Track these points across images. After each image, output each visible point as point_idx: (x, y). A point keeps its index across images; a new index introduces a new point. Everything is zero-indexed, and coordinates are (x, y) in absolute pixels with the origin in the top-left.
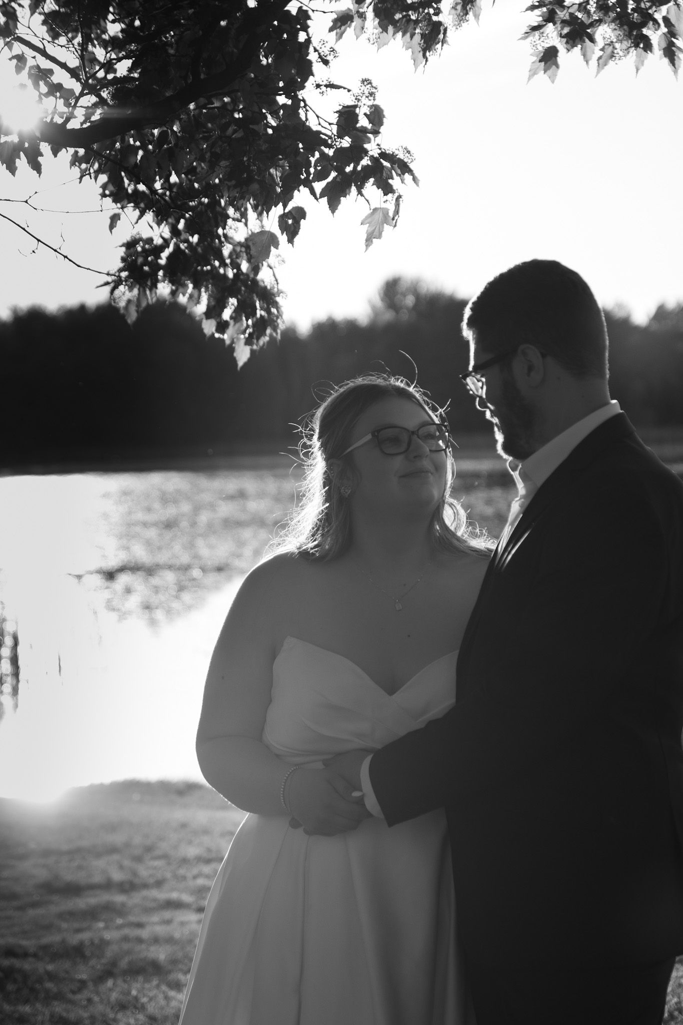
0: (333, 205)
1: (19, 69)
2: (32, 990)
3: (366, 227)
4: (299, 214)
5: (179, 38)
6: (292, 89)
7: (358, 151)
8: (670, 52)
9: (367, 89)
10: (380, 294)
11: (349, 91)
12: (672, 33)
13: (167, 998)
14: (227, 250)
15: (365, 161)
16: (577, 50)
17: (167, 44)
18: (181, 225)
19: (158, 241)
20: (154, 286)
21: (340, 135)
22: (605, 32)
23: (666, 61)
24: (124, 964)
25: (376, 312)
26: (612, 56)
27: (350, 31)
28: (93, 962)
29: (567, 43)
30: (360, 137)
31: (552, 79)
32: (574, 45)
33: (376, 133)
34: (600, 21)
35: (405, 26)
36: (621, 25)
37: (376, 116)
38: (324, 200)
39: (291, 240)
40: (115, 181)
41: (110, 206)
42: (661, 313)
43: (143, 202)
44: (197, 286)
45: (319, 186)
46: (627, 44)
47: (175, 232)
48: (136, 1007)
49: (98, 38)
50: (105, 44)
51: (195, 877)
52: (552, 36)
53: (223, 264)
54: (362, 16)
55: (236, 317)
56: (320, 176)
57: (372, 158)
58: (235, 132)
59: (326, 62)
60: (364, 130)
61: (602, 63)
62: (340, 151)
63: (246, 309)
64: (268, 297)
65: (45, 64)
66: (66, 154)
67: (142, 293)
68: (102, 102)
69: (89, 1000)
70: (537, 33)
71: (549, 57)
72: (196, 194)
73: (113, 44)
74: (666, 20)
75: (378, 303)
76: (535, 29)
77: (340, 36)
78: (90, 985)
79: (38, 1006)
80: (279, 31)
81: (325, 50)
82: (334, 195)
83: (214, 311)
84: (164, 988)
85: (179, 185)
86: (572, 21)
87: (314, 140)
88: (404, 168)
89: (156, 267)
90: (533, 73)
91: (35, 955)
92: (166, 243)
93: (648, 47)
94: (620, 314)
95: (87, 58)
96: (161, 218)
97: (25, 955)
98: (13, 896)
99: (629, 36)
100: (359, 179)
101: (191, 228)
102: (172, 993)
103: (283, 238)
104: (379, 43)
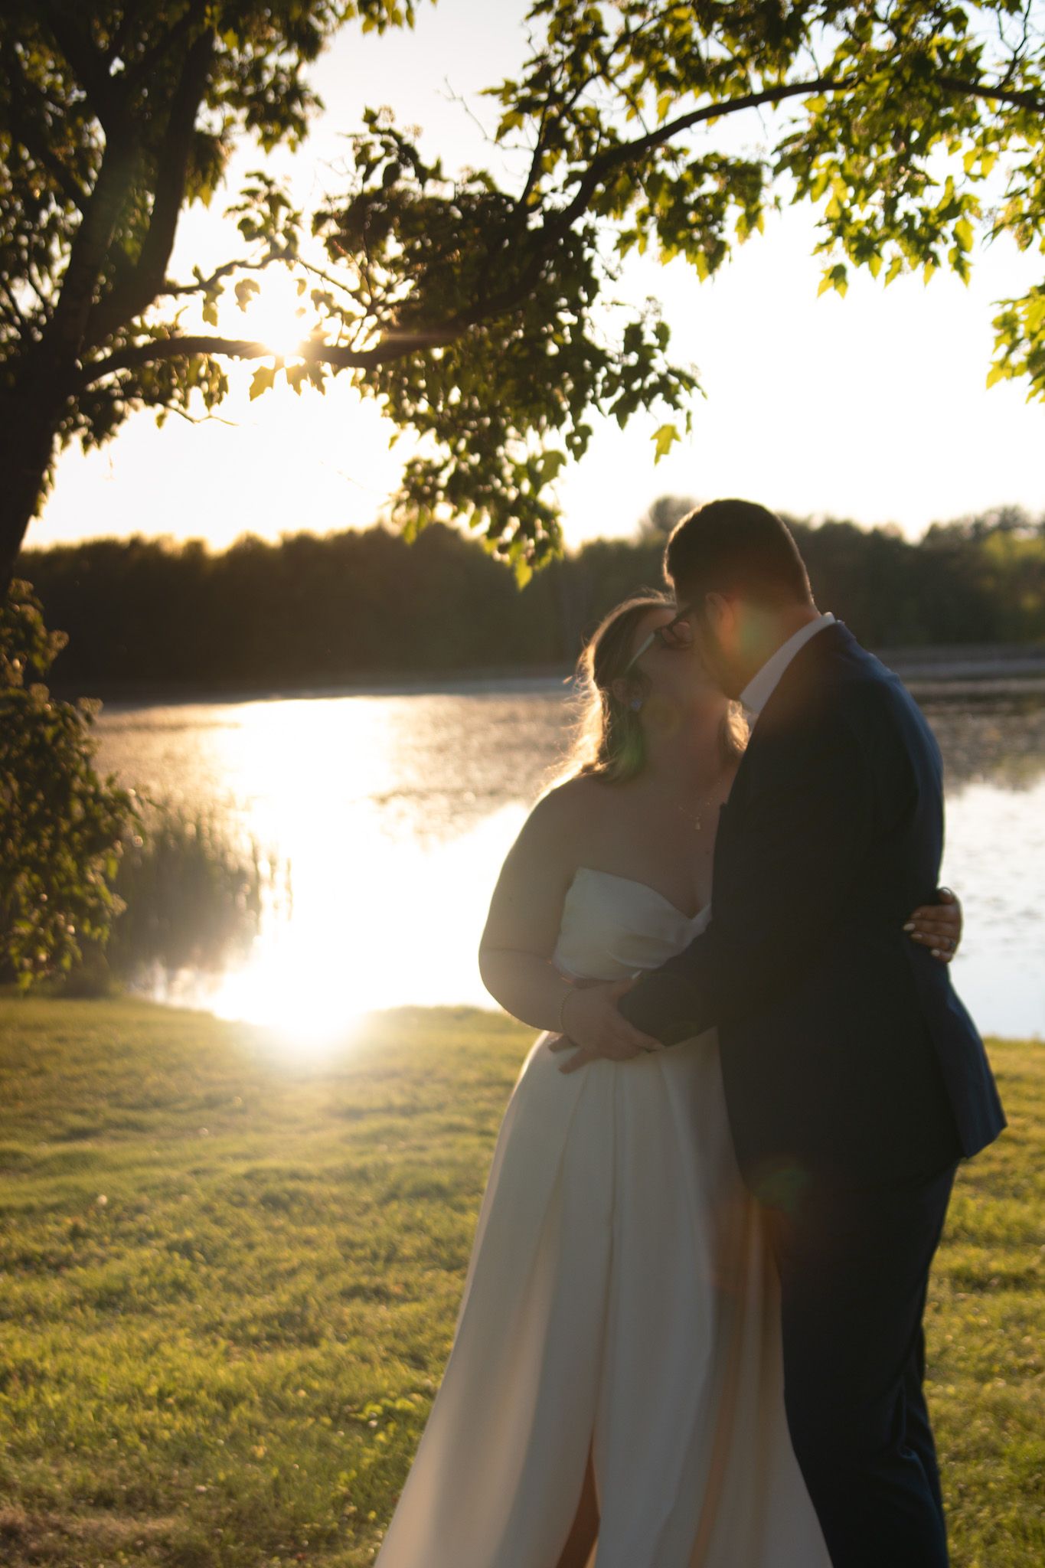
0: (622, 421)
1: (301, 291)
2: (318, 1213)
3: (655, 442)
4: (585, 432)
5: (465, 259)
6: (576, 307)
7: (643, 369)
8: (960, 265)
9: (651, 307)
10: (650, 514)
11: (635, 308)
12: (961, 247)
13: (452, 1221)
14: (508, 471)
15: (652, 378)
16: (865, 265)
17: (452, 264)
18: (462, 445)
19: (438, 462)
20: (433, 506)
21: (627, 352)
22: (891, 248)
23: (956, 274)
24: (407, 1187)
25: (646, 532)
26: (899, 270)
27: (634, 249)
28: (377, 1185)
29: (856, 258)
30: (646, 353)
31: (843, 294)
32: (861, 262)
33: (662, 348)
34: (887, 237)
35: (690, 245)
36: (909, 239)
37: (662, 332)
38: (614, 416)
39: (577, 458)
40: (396, 402)
41: (391, 426)
42: (934, 533)
43: (423, 422)
44: (478, 505)
45: (607, 403)
46: (914, 258)
47: (455, 451)
48: (422, 1229)
49: (379, 259)
50: (385, 266)
51: (476, 1101)
52: (840, 253)
53: (504, 483)
54: (645, 236)
55: (517, 537)
56: (608, 393)
57: (659, 376)
58: (520, 350)
59: (612, 277)
60: (650, 348)
61: (890, 276)
62: (626, 369)
63: (527, 530)
64: (549, 517)
65: (326, 287)
66: (348, 373)
67: (421, 514)
68: (382, 324)
69: (375, 1223)
70: (825, 250)
71: (838, 274)
72: (479, 415)
73: (394, 265)
74: (955, 235)
75: (649, 522)
76: (821, 246)
77: (623, 255)
78: (376, 1208)
79: (325, 1228)
80: (565, 249)
81: (612, 268)
82: (622, 411)
83: (495, 531)
84: (449, 1210)
85: (459, 406)
86: (860, 237)
87: (600, 358)
88: (691, 383)
89: (435, 488)
90: (822, 290)
91: (320, 1179)
92: (446, 464)
93: (936, 262)
94: (892, 534)
95: (368, 281)
96: (442, 436)
97: (309, 1178)
98: (294, 1120)
99: (917, 251)
100: (647, 395)
101: (472, 448)
102: (457, 1216)
103: (569, 455)
104: (664, 259)
